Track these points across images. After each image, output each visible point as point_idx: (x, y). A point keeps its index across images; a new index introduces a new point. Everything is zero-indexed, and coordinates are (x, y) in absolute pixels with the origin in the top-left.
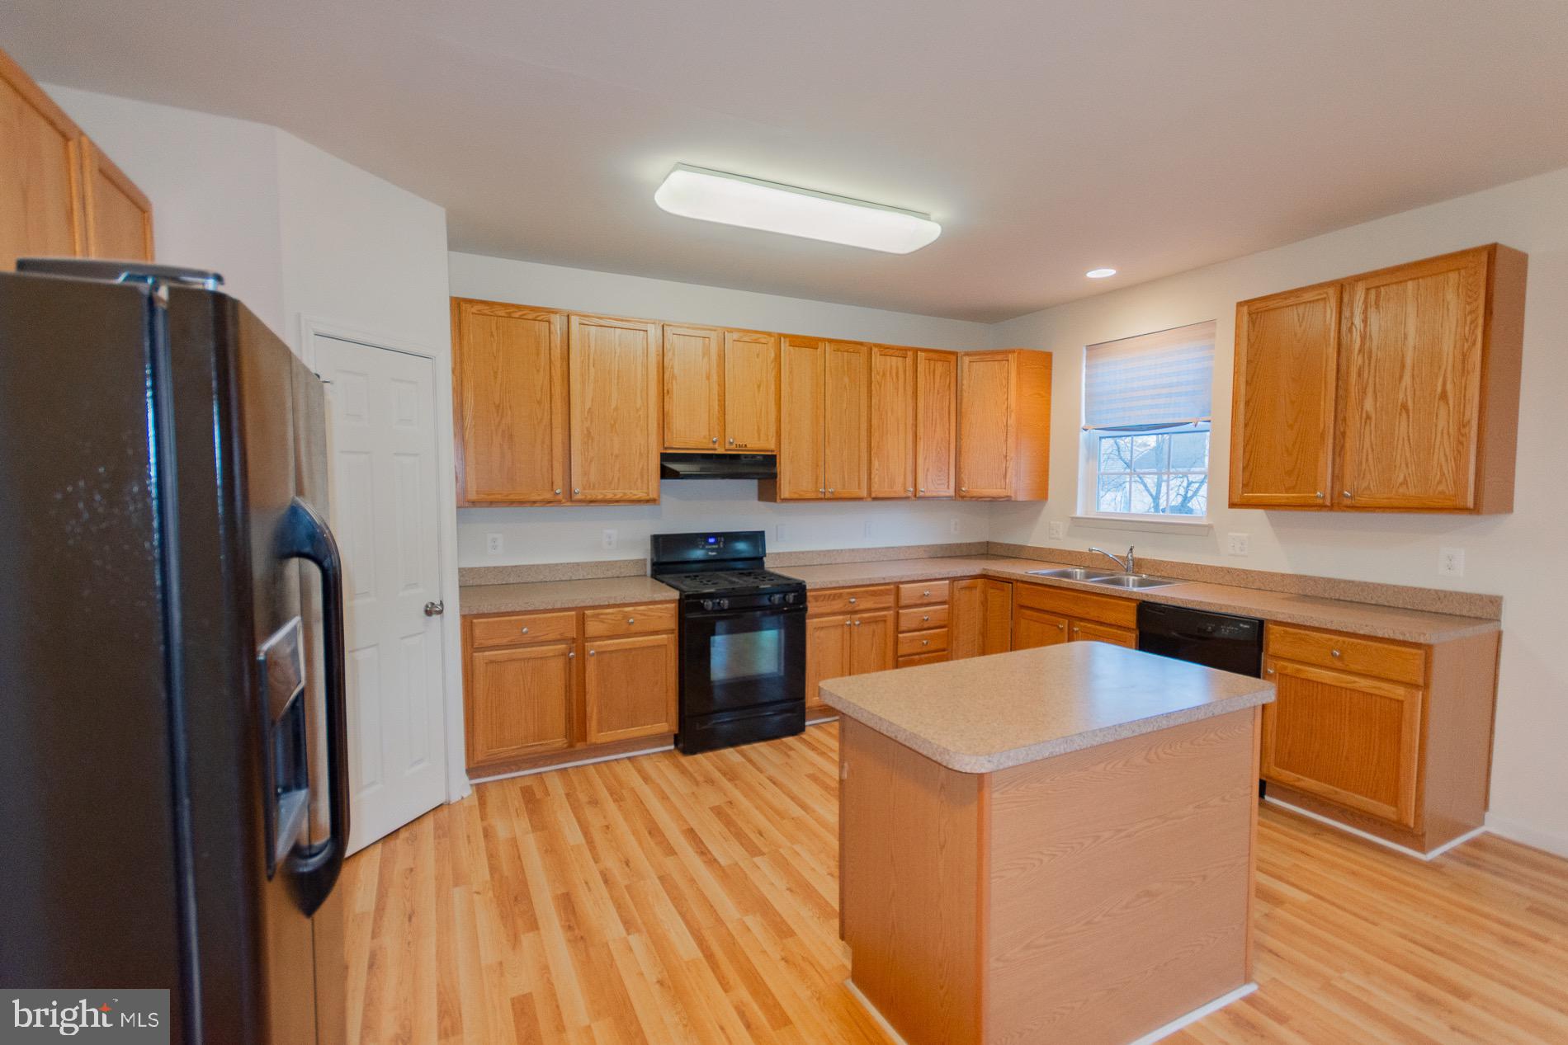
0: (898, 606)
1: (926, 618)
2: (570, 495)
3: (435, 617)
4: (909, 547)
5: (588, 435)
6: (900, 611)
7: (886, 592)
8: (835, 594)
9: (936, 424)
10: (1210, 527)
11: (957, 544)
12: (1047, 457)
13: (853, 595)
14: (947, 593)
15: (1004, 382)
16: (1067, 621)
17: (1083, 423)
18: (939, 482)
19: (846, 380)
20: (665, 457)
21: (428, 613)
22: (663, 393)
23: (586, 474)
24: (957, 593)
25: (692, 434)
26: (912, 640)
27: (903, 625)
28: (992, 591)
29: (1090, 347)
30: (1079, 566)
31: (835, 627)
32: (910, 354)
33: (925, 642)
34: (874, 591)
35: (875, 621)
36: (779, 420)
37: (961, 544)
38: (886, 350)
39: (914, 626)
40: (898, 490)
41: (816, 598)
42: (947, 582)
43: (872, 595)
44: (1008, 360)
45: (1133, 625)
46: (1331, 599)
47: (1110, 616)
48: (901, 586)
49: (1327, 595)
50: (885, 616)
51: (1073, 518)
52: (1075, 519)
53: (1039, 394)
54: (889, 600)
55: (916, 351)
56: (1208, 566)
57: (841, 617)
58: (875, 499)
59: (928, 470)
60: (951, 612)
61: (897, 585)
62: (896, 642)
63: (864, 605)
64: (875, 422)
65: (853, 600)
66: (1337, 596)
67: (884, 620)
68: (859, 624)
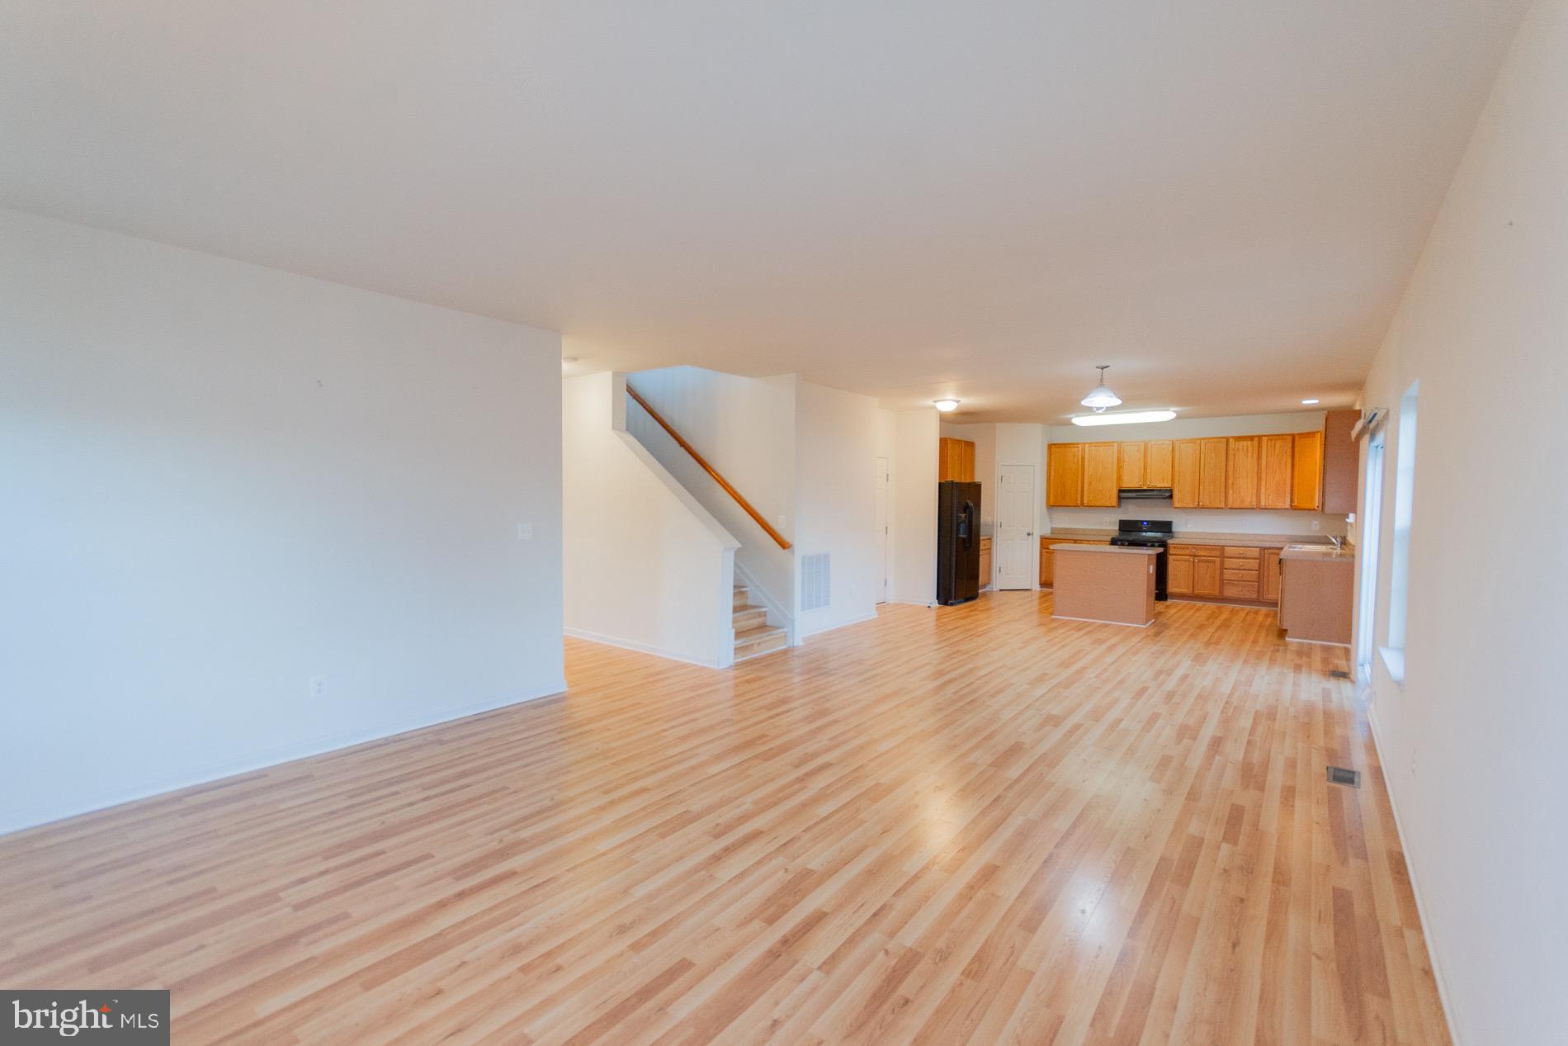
0: (1223, 556)
1: (1243, 565)
2: (1082, 503)
3: (1031, 537)
5: (1090, 483)
6: (1225, 559)
7: (1216, 549)
8: (1185, 547)
13: (1194, 548)
14: (1258, 554)
18: (1278, 501)
19: (1213, 454)
20: (1120, 491)
21: (1028, 534)
22: (1120, 467)
23: (1089, 497)
24: (1267, 556)
25: (1131, 482)
26: (1232, 574)
27: (1227, 565)
31: (1185, 561)
32: (1256, 439)
33: (1241, 576)
34: (1209, 548)
35: (1209, 562)
36: (1173, 475)
38: (1239, 439)
39: (1234, 567)
40: (1247, 504)
41: (1175, 548)
42: (1258, 549)
43: (1208, 550)
48: (1225, 548)
50: (1215, 560)
54: (1218, 553)
55: (1260, 437)
57: (1188, 557)
58: (1231, 508)
59: (1269, 495)
60: (1261, 564)
61: (1223, 547)
62: (1222, 574)
63: (1201, 553)
64: (1230, 472)
65: (1196, 551)
67: (1214, 562)
68: (1199, 561)
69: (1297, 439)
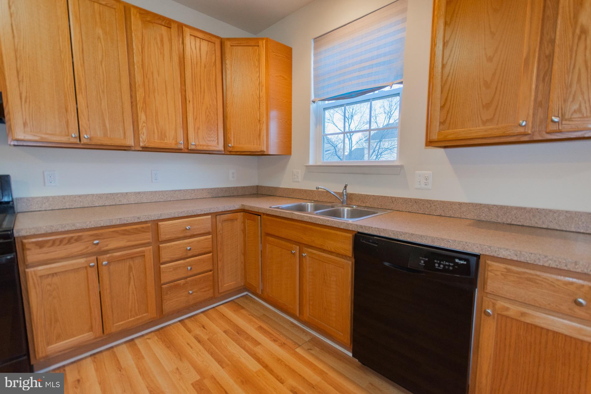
0: (158, 240)
1: (188, 248)
4: (194, 190)
6: (161, 245)
7: (143, 230)
8: (72, 238)
9: (204, 92)
10: (401, 167)
11: (234, 187)
12: (290, 125)
13: (97, 236)
14: (210, 225)
15: (257, 64)
16: (298, 247)
17: (313, 98)
18: (209, 139)
19: (99, 31)
24: (219, 225)
26: (176, 268)
27: (165, 256)
28: (249, 221)
29: (316, 39)
30: (310, 201)
31: (76, 270)
32: (174, 25)
33: (189, 268)
34: (125, 230)
35: (132, 257)
37: (237, 187)
38: (146, 14)
39: (177, 256)
40: (169, 142)
42: (210, 216)
43: (124, 234)
44: (259, 46)
45: (350, 253)
46: (504, 223)
47: (331, 245)
48: (160, 223)
49: (499, 220)
50: (143, 252)
51: (307, 166)
52: (308, 167)
53: (283, 77)
54: (148, 237)
55: (180, 25)
56: (400, 198)
57: (82, 260)
58: (145, 149)
59: (199, 128)
60: (214, 241)
61: (156, 223)
62: (158, 273)
63: (113, 244)
65: (96, 242)
66: (509, 221)
67: (142, 255)
68: (109, 263)
69: (228, 44)
